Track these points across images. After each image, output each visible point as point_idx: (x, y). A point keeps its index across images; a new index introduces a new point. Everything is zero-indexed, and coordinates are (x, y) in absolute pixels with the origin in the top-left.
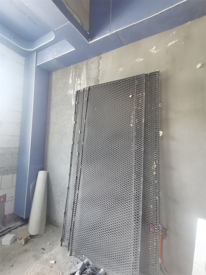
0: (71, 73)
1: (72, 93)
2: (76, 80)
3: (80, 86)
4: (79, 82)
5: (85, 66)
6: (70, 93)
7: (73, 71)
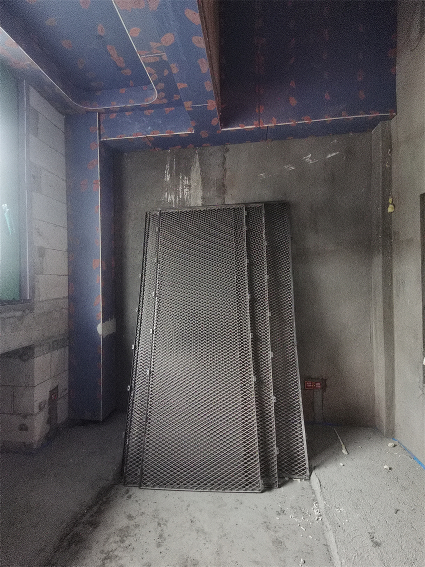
0: (166, 163)
1: (174, 200)
2: (181, 177)
6: (167, 199)
7: (171, 161)
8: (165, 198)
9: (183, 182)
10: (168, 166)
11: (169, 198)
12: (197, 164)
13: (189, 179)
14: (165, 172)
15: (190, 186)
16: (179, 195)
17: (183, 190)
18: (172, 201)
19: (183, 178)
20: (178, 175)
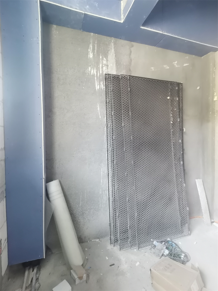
0: (90, 43)
1: (96, 74)
2: (101, 57)
3: (107, 68)
4: (105, 62)
5: (113, 44)
6: (91, 72)
7: (94, 43)
8: (89, 71)
9: (103, 62)
10: (91, 46)
11: (92, 71)
12: (113, 50)
13: (107, 60)
14: (89, 50)
15: (107, 66)
16: (99, 71)
17: (102, 67)
18: (94, 74)
19: (102, 59)
20: (99, 55)
